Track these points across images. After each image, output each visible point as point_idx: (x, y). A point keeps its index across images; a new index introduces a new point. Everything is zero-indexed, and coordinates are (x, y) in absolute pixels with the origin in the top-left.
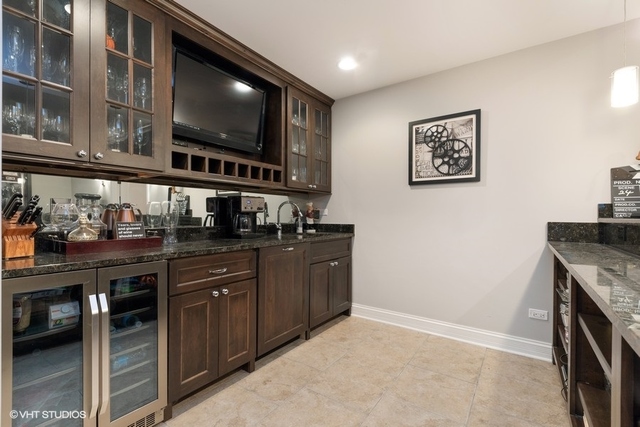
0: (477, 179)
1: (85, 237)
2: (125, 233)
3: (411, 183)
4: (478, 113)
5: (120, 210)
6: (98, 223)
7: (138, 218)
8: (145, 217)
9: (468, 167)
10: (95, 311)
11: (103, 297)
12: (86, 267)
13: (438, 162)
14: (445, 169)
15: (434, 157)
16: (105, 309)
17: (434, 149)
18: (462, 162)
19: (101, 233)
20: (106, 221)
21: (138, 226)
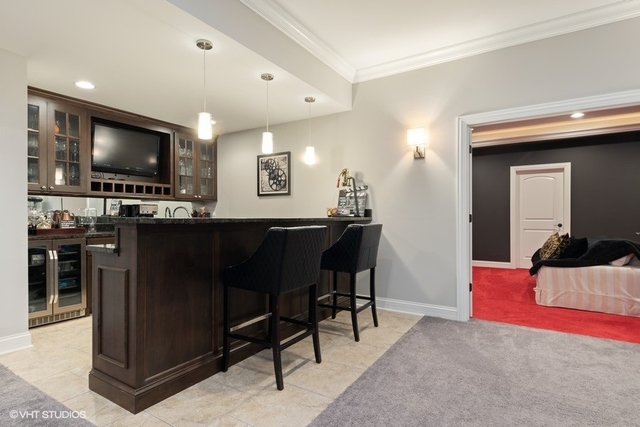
0: (289, 194)
1: (45, 227)
2: (65, 225)
3: (259, 195)
4: (289, 153)
5: (62, 214)
6: (50, 221)
7: (72, 218)
8: (77, 218)
9: (284, 186)
10: (52, 258)
11: (55, 252)
12: (48, 239)
13: (272, 182)
14: (274, 186)
15: (270, 179)
16: (56, 258)
17: (270, 174)
18: (282, 183)
19: (53, 226)
20: (54, 219)
21: (72, 223)
